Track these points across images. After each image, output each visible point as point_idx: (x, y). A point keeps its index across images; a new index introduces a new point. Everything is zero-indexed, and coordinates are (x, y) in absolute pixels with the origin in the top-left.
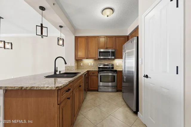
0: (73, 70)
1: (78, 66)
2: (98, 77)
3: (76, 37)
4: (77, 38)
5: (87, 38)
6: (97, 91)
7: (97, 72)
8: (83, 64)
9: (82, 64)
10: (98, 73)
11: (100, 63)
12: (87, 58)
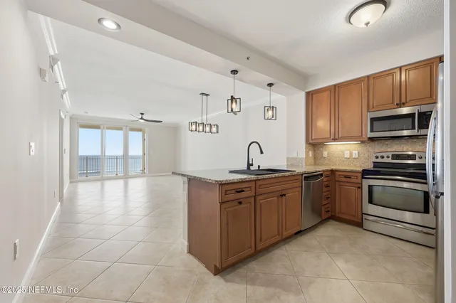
0: (302, 166)
1: (317, 159)
2: (360, 188)
3: (308, 94)
4: (310, 96)
5: (336, 88)
6: (360, 225)
7: (360, 175)
8: (328, 153)
9: (325, 154)
10: (363, 178)
11: (382, 150)
12: (335, 140)
